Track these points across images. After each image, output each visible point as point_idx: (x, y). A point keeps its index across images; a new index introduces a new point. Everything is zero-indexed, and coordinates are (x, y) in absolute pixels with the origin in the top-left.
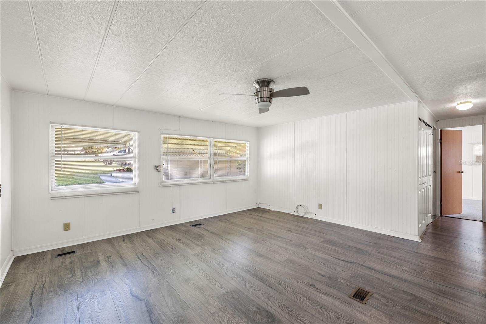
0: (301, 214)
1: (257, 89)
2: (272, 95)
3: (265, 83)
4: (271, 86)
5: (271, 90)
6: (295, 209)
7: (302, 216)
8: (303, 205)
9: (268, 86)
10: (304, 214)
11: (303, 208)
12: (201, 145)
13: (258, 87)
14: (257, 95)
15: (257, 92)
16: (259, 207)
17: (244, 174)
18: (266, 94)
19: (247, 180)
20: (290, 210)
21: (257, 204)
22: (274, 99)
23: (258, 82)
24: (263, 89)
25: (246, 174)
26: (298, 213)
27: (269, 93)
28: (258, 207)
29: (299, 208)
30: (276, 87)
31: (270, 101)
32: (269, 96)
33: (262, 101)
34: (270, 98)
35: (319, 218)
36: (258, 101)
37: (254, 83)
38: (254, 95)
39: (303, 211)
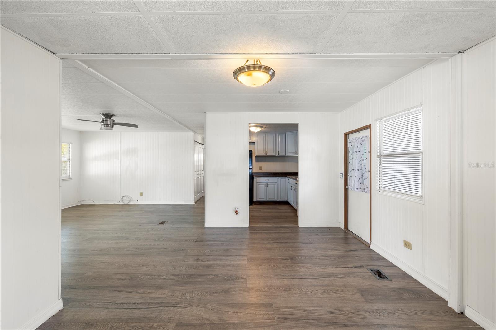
0: (126, 202)
1: (104, 119)
2: (114, 123)
3: (108, 116)
4: (113, 118)
5: (113, 121)
6: (120, 199)
7: (127, 203)
8: (128, 196)
9: (110, 118)
10: (128, 202)
11: (127, 198)
14: (104, 122)
16: (82, 204)
17: (66, 174)
18: (110, 123)
19: (70, 179)
20: (116, 201)
21: (79, 201)
22: (115, 126)
23: (104, 115)
24: (108, 119)
26: (123, 202)
27: (112, 122)
28: (80, 204)
29: (124, 198)
30: (116, 119)
31: (112, 127)
32: (112, 124)
33: (106, 126)
34: (113, 125)
35: (140, 202)
36: (104, 126)
37: (101, 115)
38: (101, 122)
39: (128, 199)
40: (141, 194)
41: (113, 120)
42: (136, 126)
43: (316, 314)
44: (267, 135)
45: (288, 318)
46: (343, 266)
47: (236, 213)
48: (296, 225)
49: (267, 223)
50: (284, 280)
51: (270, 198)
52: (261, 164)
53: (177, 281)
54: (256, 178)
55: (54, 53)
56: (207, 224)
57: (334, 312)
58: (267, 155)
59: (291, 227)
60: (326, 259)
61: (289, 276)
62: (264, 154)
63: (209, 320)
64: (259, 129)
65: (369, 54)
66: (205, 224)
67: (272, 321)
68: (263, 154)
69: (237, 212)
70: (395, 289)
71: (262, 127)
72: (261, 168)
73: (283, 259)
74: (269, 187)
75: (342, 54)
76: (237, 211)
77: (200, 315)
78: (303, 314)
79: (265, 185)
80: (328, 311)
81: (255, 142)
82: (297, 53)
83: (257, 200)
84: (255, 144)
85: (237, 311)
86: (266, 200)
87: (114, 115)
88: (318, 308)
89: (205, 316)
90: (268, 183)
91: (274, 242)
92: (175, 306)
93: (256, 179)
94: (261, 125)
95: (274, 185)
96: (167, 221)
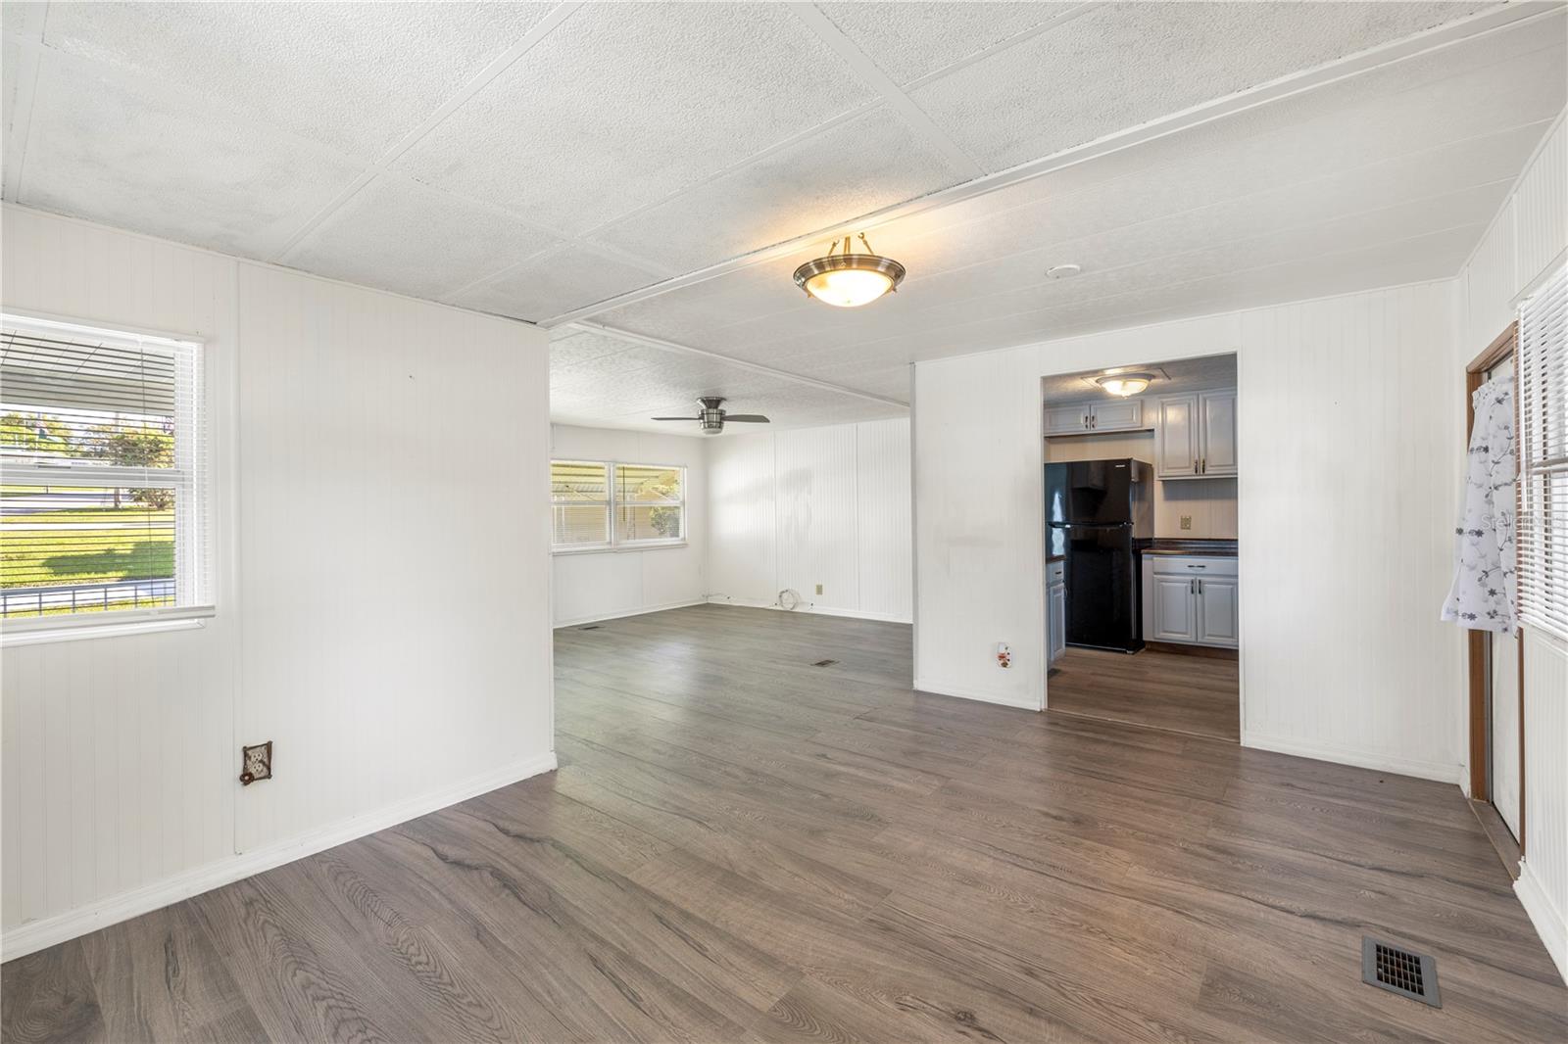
0: (788, 607)
1: (703, 410)
2: (723, 418)
3: (713, 403)
4: (723, 406)
5: (722, 413)
6: (776, 599)
7: (789, 610)
8: (792, 591)
9: (716, 407)
10: (791, 606)
11: (790, 595)
12: (585, 475)
13: (704, 407)
14: (704, 418)
15: (703, 414)
16: (708, 602)
17: (675, 534)
18: (715, 418)
19: (684, 546)
20: (768, 604)
22: (726, 423)
23: (703, 401)
24: (711, 411)
25: (681, 535)
26: (783, 606)
27: (720, 415)
29: (785, 596)
30: (729, 408)
31: (720, 427)
32: (719, 420)
33: (709, 427)
34: (720, 423)
35: (816, 610)
36: (705, 427)
37: (699, 402)
38: (699, 419)
39: (791, 600)
40: (819, 590)
41: (722, 411)
42: (763, 419)
43: (979, 955)
44: (1205, 400)
45: (894, 931)
46: (1259, 897)
47: (1002, 662)
48: (1234, 737)
49: (1126, 711)
50: (982, 860)
51: (1209, 635)
52: (1185, 507)
53: (744, 783)
54: (1152, 559)
55: (535, 323)
56: (920, 684)
57: (1035, 973)
58: (1206, 472)
59: (1196, 740)
60: (1211, 859)
61: (1015, 857)
62: (1193, 469)
63: (731, 865)
64: (1138, 386)
65: (1150, 124)
66: (915, 682)
67: (850, 918)
68: (1188, 473)
69: (1004, 660)
70: (1397, 1029)
71: (1149, 377)
72: (1186, 523)
73: (1047, 815)
74: (1207, 594)
75: (1054, 156)
76: (1002, 657)
77: (726, 851)
78: (941, 940)
79: (1190, 585)
80: (1023, 964)
81: (1153, 430)
82: (921, 197)
83: (1157, 636)
84: (1153, 437)
85: (800, 872)
86: (1193, 639)
87: (725, 399)
88: (999, 948)
89: (730, 857)
90: (1202, 578)
91: (1074, 768)
92: (699, 822)
93: (1150, 562)
94: (1148, 372)
95: (1231, 586)
96: (836, 659)
